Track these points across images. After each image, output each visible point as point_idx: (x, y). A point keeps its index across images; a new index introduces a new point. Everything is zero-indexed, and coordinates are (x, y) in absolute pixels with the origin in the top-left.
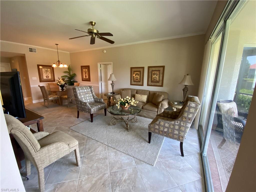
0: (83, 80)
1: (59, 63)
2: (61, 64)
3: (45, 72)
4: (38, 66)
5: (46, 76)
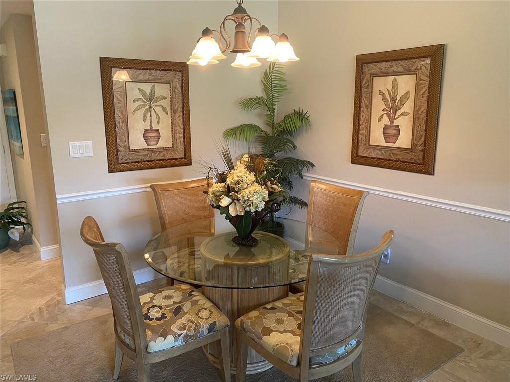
0: (357, 159)
1: (239, 25)
2: (263, 30)
3: (138, 109)
4: (107, 65)
5: (146, 131)
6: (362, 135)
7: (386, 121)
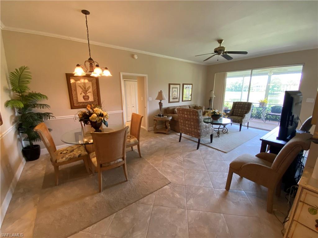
6: (75, 99)
7: (83, 94)
